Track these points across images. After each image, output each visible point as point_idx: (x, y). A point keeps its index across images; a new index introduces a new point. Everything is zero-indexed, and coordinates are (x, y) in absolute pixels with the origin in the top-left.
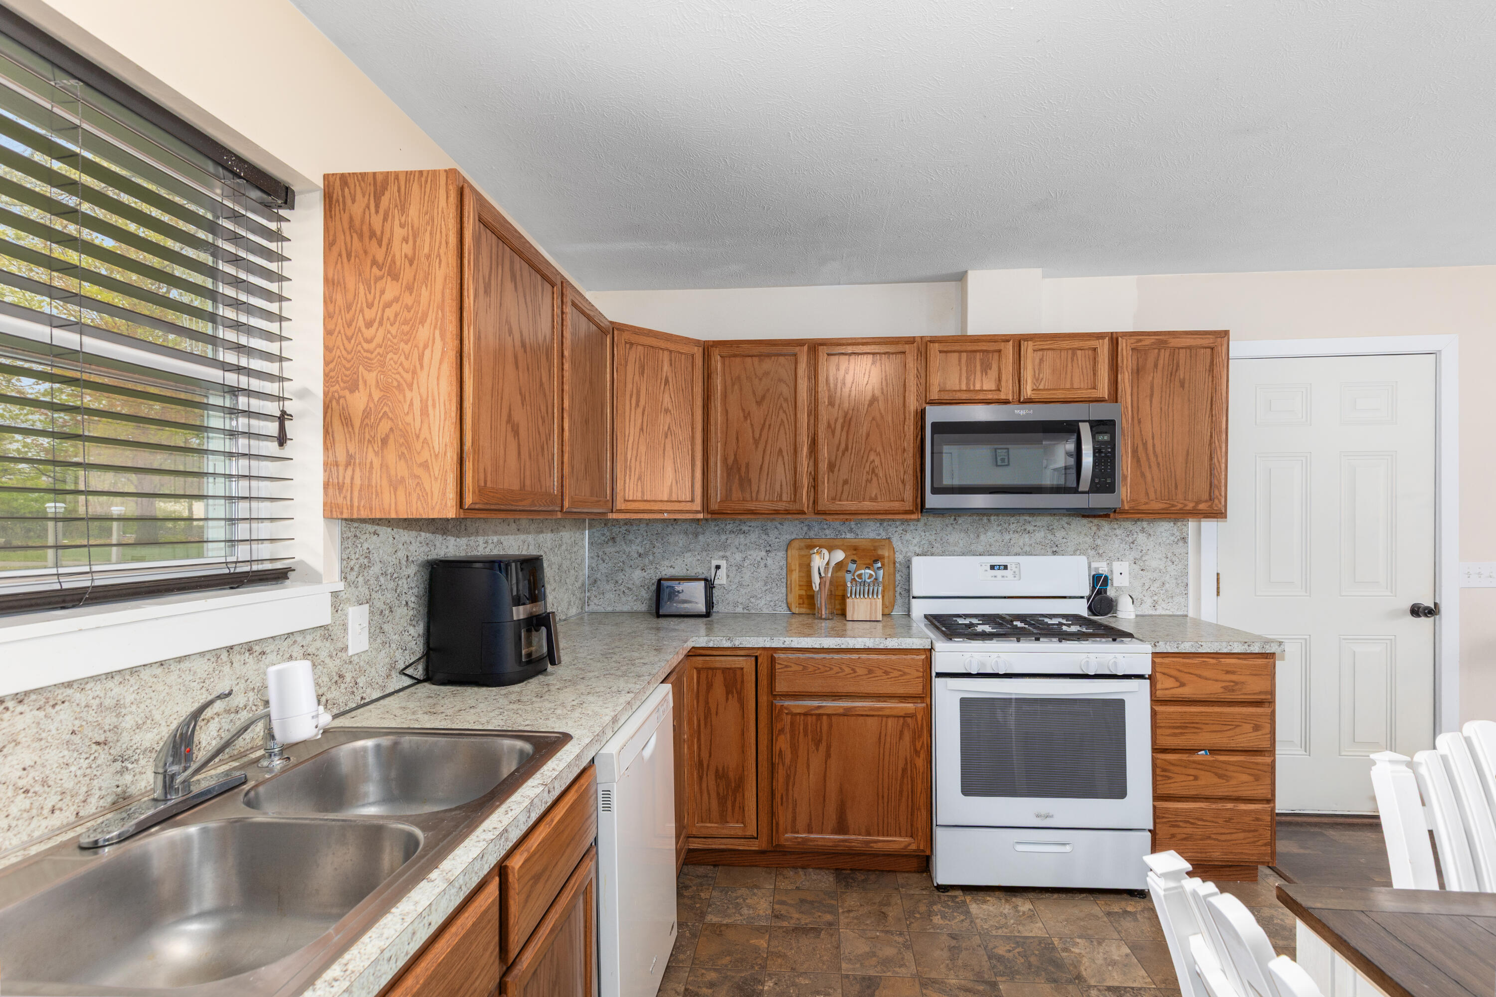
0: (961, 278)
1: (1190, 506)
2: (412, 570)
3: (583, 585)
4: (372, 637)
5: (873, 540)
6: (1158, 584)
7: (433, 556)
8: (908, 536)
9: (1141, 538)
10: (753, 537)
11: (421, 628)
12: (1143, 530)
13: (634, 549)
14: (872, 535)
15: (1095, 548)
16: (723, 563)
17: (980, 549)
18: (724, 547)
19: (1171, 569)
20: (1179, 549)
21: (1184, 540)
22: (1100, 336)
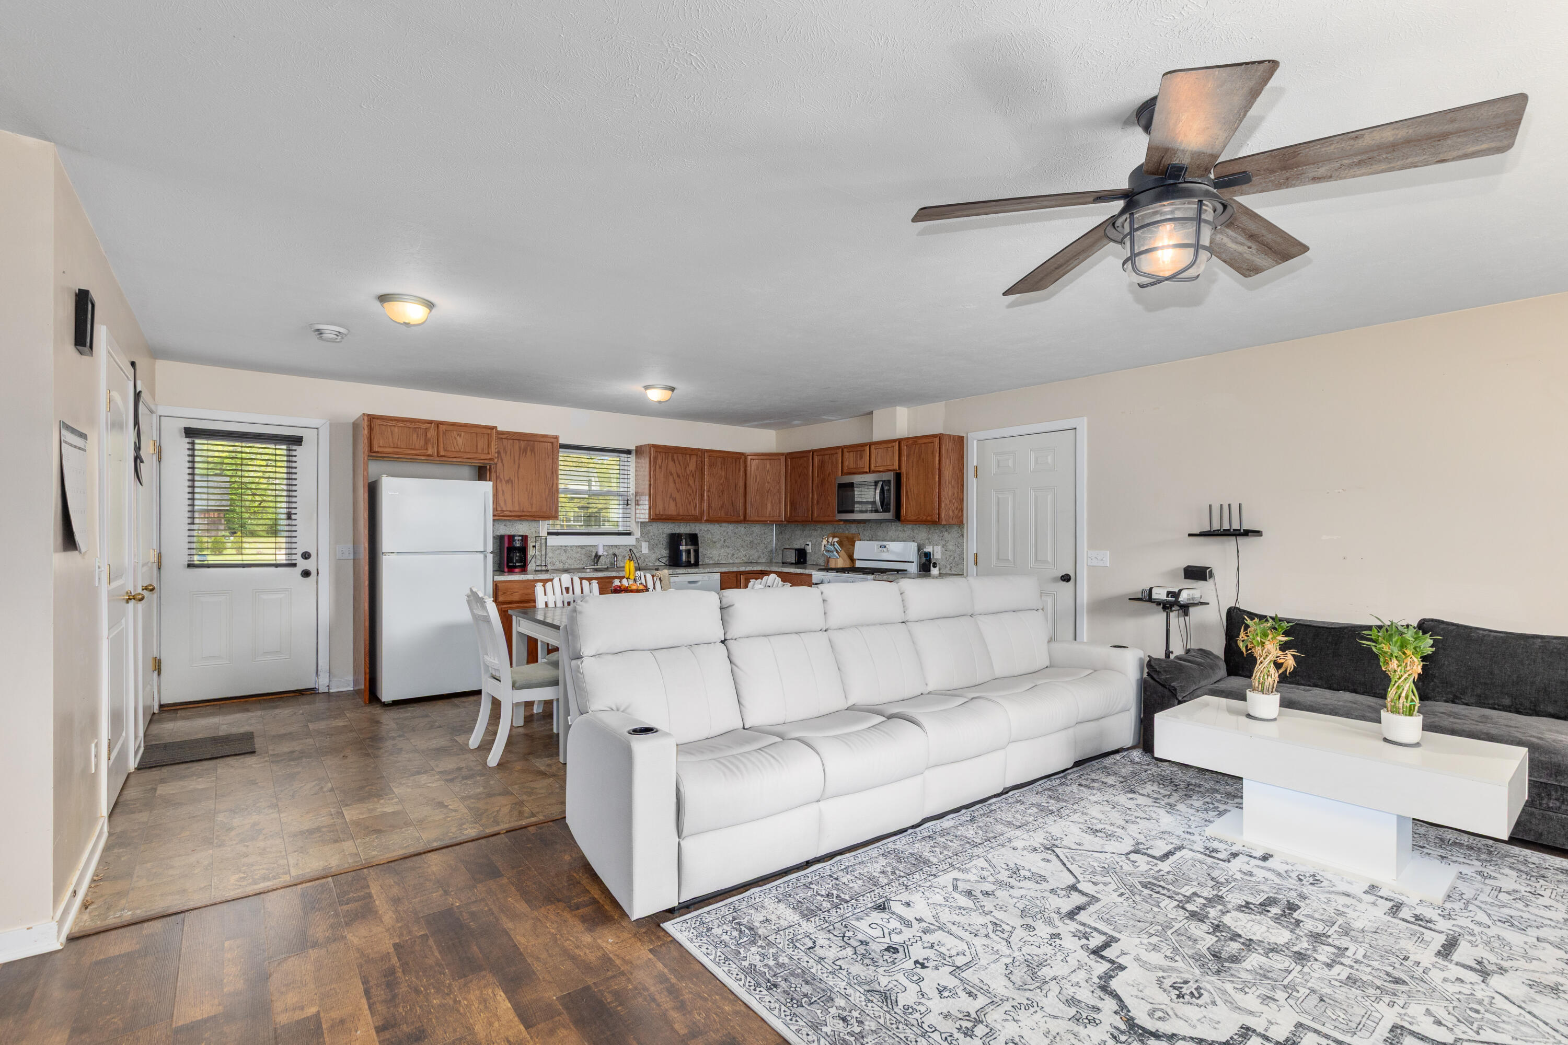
0: (871, 413)
1: (925, 518)
2: (665, 536)
3: (772, 551)
4: (649, 550)
5: (852, 534)
6: (952, 558)
7: (674, 532)
8: (865, 533)
9: (946, 534)
10: (819, 532)
11: (668, 551)
12: (947, 531)
13: (787, 536)
14: (854, 532)
15: (928, 539)
16: (810, 543)
17: (888, 539)
18: (810, 536)
19: (958, 550)
20: (960, 541)
21: (963, 535)
22: (894, 441)
